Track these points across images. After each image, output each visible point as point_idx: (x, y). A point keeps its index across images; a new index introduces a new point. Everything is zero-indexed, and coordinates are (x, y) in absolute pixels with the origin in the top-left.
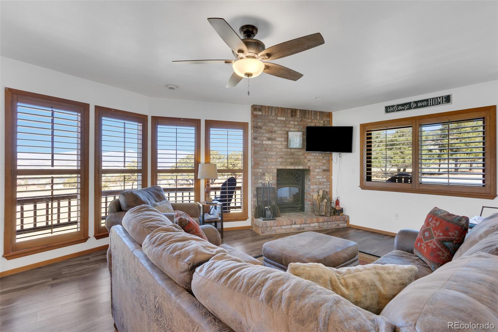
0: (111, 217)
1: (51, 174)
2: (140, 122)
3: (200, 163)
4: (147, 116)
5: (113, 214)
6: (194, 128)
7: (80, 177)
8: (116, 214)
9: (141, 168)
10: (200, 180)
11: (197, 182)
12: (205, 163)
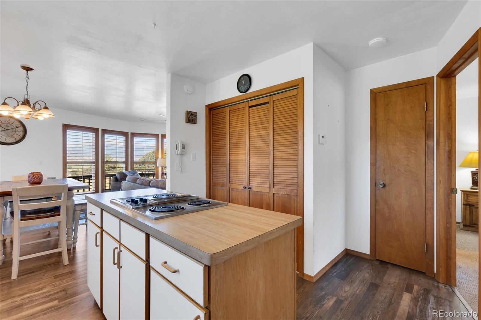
0: (113, 184)
1: (82, 163)
2: (124, 136)
3: (158, 158)
4: (128, 133)
5: (114, 183)
6: (155, 139)
7: (95, 165)
8: (116, 182)
9: (125, 161)
10: (158, 167)
11: (157, 168)
12: (162, 158)
